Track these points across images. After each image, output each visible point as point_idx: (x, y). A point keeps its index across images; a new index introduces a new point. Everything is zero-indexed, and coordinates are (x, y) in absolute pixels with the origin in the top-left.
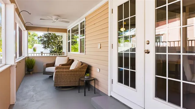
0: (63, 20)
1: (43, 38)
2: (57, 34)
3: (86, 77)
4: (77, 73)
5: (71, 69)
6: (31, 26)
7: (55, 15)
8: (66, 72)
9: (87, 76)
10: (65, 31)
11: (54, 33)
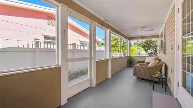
0: (147, 29)
1: (144, 44)
2: (154, 39)
3: (156, 74)
4: (151, 70)
5: (148, 66)
6: (130, 37)
7: (140, 28)
8: (141, 67)
9: (158, 74)
10: (157, 36)
11: (151, 39)
